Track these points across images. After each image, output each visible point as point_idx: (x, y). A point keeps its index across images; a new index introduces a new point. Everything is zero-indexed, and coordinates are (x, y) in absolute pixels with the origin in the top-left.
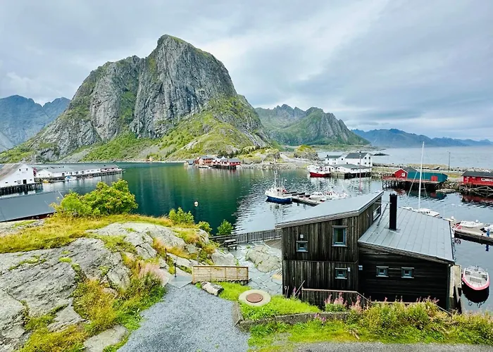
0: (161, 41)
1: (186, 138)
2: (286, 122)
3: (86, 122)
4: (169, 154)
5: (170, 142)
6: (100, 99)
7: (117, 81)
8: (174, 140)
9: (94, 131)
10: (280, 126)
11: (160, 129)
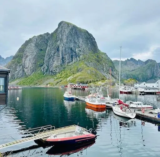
0: (60, 24)
1: (69, 74)
2: (132, 68)
3: (20, 66)
4: (58, 83)
5: (60, 77)
6: (28, 54)
7: (37, 45)
8: (62, 76)
9: (23, 71)
10: (128, 71)
11: (56, 70)
